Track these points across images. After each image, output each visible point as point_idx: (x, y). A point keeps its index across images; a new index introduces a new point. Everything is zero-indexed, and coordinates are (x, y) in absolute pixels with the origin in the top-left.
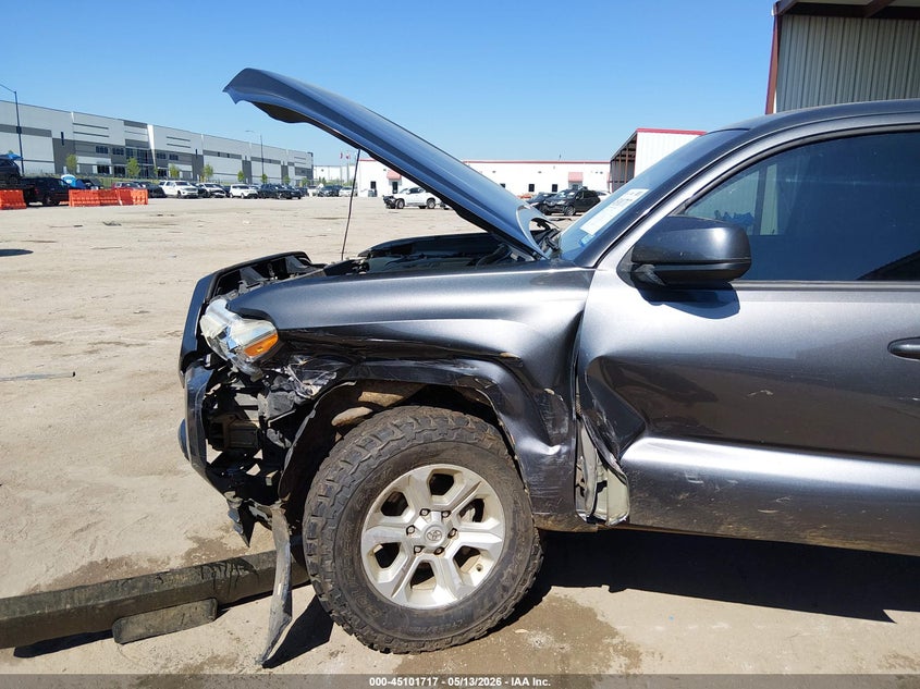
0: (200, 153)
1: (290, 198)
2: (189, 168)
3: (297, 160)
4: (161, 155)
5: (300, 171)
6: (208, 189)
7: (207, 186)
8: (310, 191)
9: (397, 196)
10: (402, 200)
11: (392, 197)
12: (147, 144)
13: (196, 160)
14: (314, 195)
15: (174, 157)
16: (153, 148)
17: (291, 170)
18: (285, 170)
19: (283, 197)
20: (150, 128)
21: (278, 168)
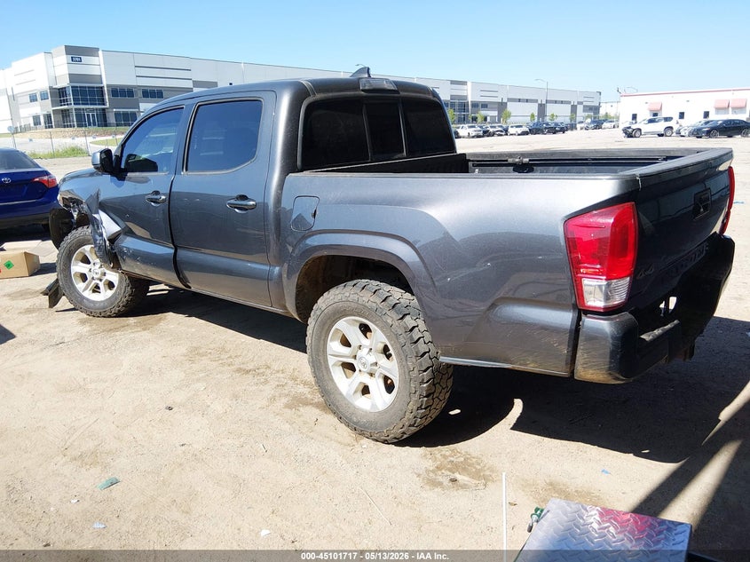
0: (505, 101)
1: (554, 133)
2: (495, 113)
3: (586, 99)
4: (475, 105)
5: (588, 108)
6: (491, 130)
7: (492, 127)
8: (579, 126)
9: (634, 127)
10: (640, 130)
11: (630, 128)
12: (466, 97)
13: (501, 107)
14: (581, 129)
15: (485, 106)
16: (470, 99)
17: (580, 108)
18: (574, 109)
19: (549, 132)
20: (469, 84)
21: (568, 107)
